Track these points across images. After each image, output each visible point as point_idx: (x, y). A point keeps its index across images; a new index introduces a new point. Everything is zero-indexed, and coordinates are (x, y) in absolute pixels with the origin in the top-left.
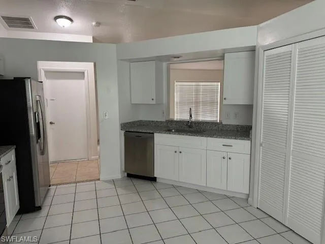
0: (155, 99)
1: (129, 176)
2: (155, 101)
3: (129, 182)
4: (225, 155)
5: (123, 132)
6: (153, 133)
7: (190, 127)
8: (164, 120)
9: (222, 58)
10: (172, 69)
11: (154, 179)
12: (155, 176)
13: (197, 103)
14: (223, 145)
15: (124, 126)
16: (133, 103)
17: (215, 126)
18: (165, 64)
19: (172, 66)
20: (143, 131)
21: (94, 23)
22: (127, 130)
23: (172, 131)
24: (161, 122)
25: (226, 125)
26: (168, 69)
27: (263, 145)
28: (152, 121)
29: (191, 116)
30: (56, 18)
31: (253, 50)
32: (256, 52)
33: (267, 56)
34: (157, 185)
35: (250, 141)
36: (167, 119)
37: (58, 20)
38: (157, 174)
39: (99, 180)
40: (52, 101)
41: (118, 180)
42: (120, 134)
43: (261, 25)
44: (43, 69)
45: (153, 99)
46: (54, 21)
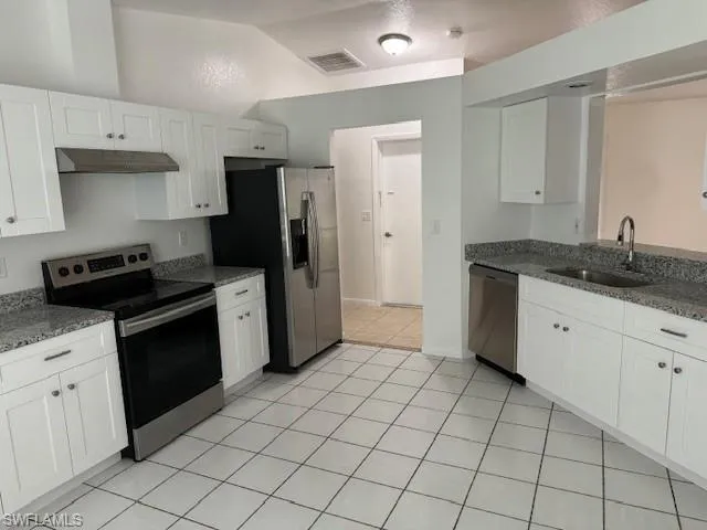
0: (542, 190)
2: (543, 195)
5: (468, 265)
6: (516, 274)
7: (629, 269)
8: (577, 244)
15: (472, 251)
16: (502, 200)
18: (585, 101)
20: (498, 267)
21: (448, 33)
24: (570, 248)
30: (382, 39)
36: (584, 242)
37: (385, 43)
38: (521, 369)
39: (420, 350)
40: (391, 196)
44: (376, 138)
45: (537, 193)
46: (377, 45)
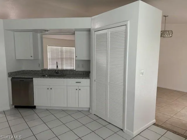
1: (16, 107)
2: (33, 57)
3: (16, 111)
4: (77, 88)
5: (10, 78)
6: (33, 78)
7: (57, 73)
9: (74, 34)
10: (44, 38)
11: (34, 107)
12: (35, 105)
13: (62, 59)
14: (76, 82)
15: (10, 74)
16: (17, 59)
17: (72, 72)
18: (39, 35)
19: (44, 36)
20: (25, 77)
22: (13, 77)
23: (45, 76)
24: (38, 71)
25: (77, 71)
26: (42, 38)
27: (96, 81)
28: (32, 71)
29: (57, 67)
31: (89, 30)
32: (91, 32)
33: (96, 35)
34: (36, 111)
35: (89, 79)
36: (42, 69)
41: (8, 111)
42: (8, 80)
43: (93, 17)
45: (31, 56)
